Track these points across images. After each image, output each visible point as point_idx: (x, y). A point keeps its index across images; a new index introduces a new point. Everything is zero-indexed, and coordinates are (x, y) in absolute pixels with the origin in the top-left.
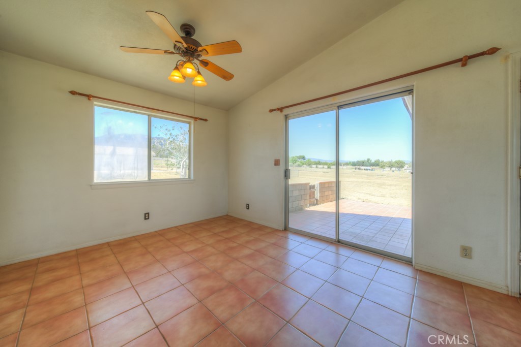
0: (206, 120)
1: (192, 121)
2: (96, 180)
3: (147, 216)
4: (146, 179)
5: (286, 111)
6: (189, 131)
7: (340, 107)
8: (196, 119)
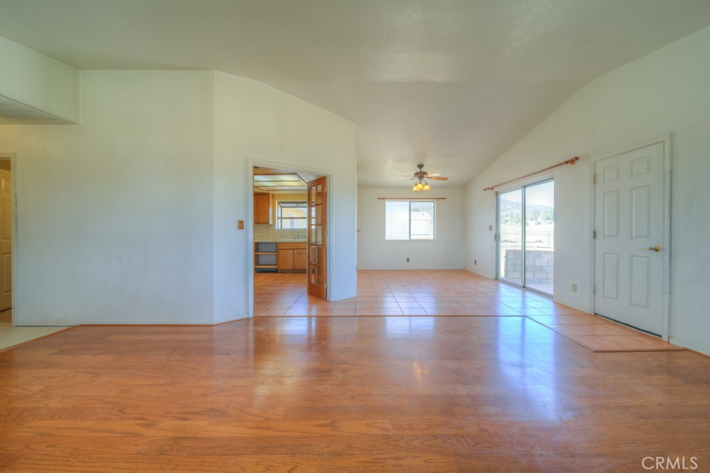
0: (445, 199)
1: (435, 200)
2: (387, 238)
3: (408, 260)
4: (408, 239)
5: (495, 190)
6: (434, 207)
7: (525, 187)
8: (437, 199)
